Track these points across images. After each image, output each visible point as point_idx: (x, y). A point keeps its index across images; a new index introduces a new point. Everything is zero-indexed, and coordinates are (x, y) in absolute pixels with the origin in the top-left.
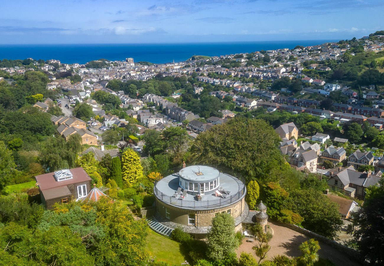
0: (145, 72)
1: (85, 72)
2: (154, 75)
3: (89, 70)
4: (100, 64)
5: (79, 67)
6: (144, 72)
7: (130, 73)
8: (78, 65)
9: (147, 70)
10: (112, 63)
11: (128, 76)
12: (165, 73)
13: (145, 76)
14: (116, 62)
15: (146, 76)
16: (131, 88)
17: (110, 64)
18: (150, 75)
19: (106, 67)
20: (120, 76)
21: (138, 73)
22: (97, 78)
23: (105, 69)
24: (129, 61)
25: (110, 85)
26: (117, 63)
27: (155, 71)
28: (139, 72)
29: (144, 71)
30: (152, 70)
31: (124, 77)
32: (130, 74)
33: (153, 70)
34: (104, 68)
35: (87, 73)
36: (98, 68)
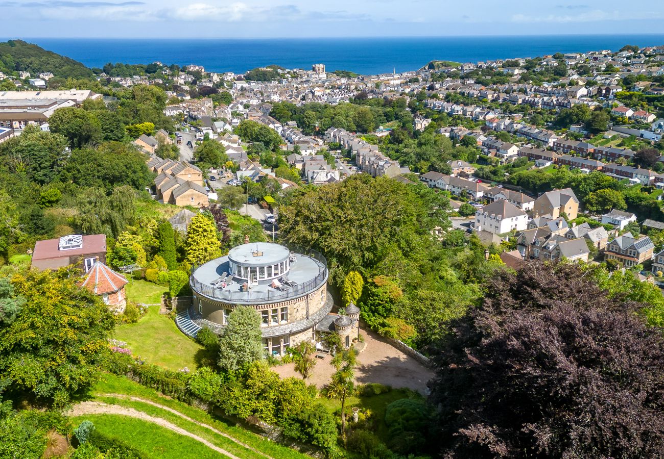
0: (339, 89)
1: (242, 87)
2: (354, 95)
3: (249, 83)
4: (268, 74)
5: (234, 78)
6: (338, 90)
7: (313, 91)
8: (233, 74)
9: (343, 87)
10: (289, 73)
11: (310, 96)
12: (372, 91)
13: (337, 97)
14: (295, 70)
15: (340, 96)
16: (306, 117)
17: (285, 74)
18: (347, 96)
19: (278, 80)
20: (297, 96)
21: (328, 91)
22: (258, 98)
23: (276, 83)
24: (317, 69)
26: (296, 72)
27: (356, 88)
28: (329, 89)
29: (337, 88)
30: (352, 86)
31: (303, 99)
32: (313, 93)
33: (353, 87)
34: (275, 80)
35: (245, 89)
36: (265, 80)
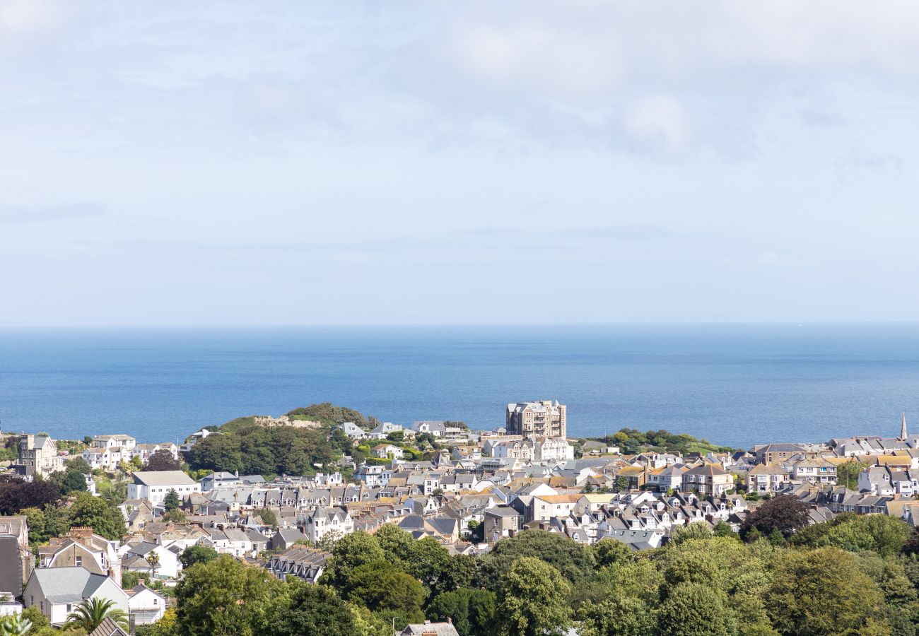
0: (657, 490)
1: (171, 499)
2: (733, 518)
3: (206, 481)
4: (298, 443)
5: (134, 460)
6: (649, 496)
7: (526, 500)
8: (131, 444)
9: (676, 482)
10: (394, 439)
11: (511, 522)
12: (825, 499)
13: (651, 524)
14: (425, 428)
15: (666, 523)
16: (518, 592)
17: (375, 444)
18: (699, 519)
19: (344, 470)
20: (445, 526)
21: (596, 501)
22: (252, 534)
23: (335, 481)
24: (529, 422)
25: (345, 569)
26: (430, 438)
27: (740, 487)
28: (603, 491)
29: (643, 488)
30: (717, 480)
31: (477, 534)
32: (525, 512)
33: (723, 483)
34: (327, 471)
35: (188, 504)
36: (280, 471)
